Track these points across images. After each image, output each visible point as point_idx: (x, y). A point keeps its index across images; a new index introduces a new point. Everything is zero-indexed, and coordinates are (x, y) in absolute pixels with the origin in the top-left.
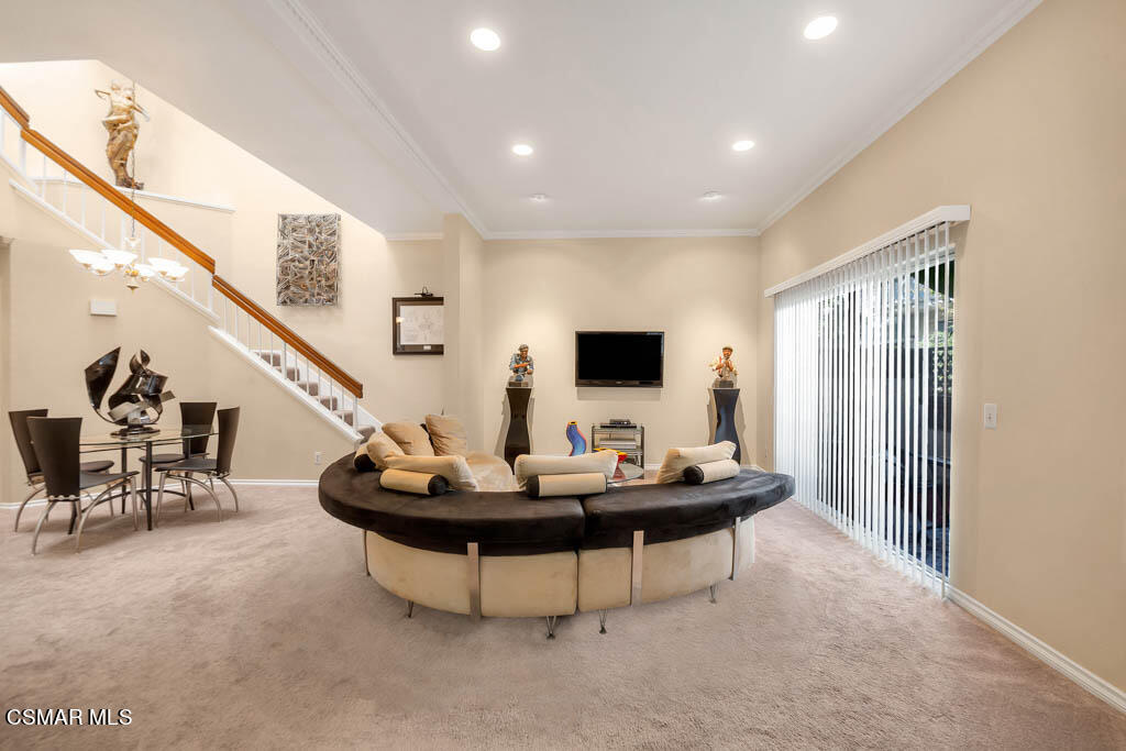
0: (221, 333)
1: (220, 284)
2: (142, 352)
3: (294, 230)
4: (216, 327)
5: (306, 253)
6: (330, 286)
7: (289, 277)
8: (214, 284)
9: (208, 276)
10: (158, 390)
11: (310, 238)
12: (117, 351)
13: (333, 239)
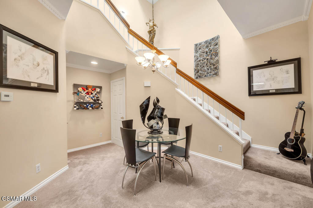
0: (179, 90)
1: (179, 72)
2: (157, 98)
3: (200, 49)
4: (177, 88)
5: (205, 57)
6: (216, 68)
7: (199, 68)
8: (177, 72)
9: (175, 69)
10: (162, 114)
11: (207, 50)
12: (149, 98)
13: (216, 47)
